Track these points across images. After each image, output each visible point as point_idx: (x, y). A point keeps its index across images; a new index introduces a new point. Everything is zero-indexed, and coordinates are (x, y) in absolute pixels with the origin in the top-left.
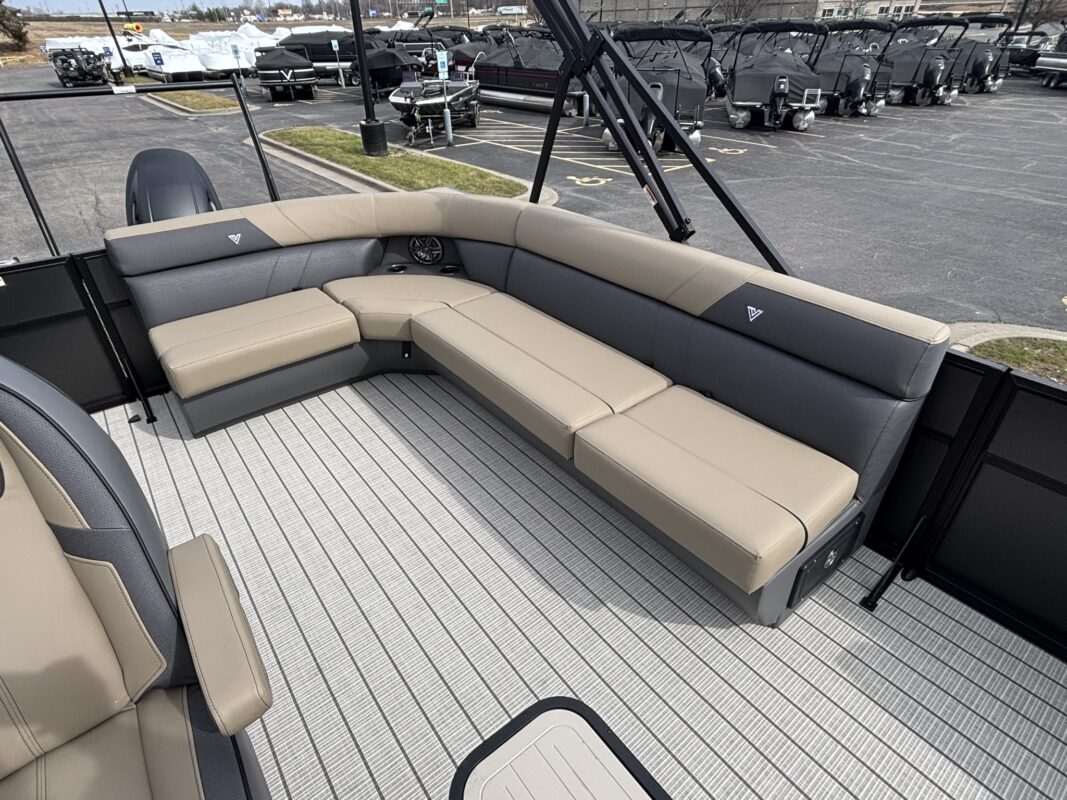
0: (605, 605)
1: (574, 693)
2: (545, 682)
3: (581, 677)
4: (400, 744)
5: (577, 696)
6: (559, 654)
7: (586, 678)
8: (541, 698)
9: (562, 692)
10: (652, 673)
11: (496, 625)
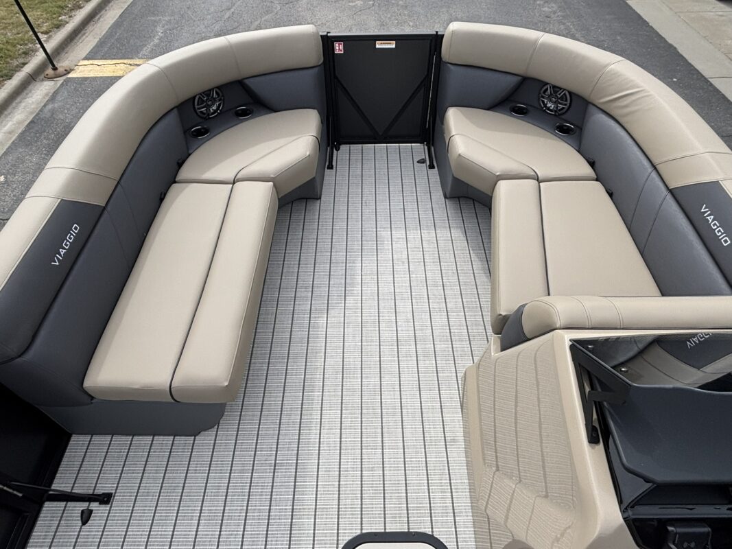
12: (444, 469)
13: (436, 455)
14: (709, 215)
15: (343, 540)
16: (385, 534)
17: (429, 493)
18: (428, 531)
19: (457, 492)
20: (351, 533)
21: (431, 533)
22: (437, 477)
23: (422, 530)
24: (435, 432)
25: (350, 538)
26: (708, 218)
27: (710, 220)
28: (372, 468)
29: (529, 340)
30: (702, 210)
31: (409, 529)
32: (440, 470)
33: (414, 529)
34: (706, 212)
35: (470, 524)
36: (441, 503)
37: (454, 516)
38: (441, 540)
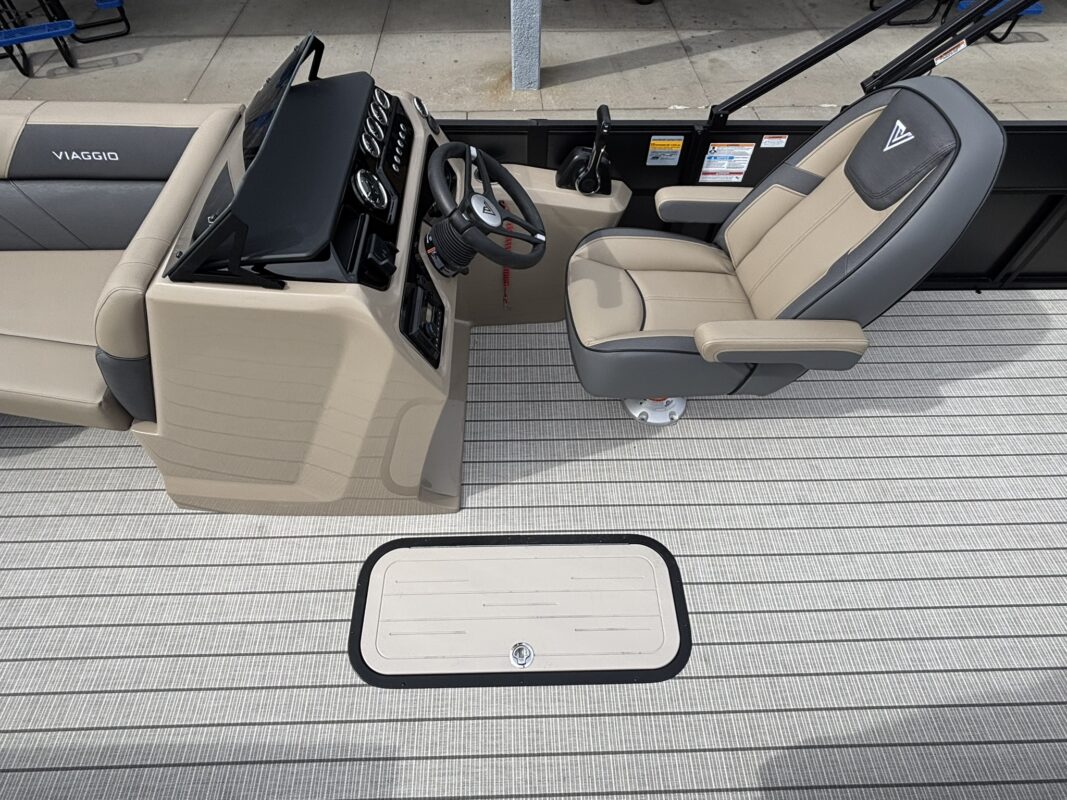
0: (760, 789)
1: (683, 678)
2: (706, 660)
3: (694, 695)
4: (711, 529)
5: (679, 678)
6: (728, 694)
7: (690, 699)
8: (693, 647)
9: (689, 669)
10: (661, 766)
11: (786, 657)
12: (294, 542)
13: (273, 552)
14: (70, 156)
15: (352, 678)
16: (354, 621)
17: (317, 563)
18: (359, 567)
19: (323, 530)
20: (345, 666)
21: (362, 564)
22: (301, 551)
23: (357, 574)
24: (244, 551)
25: (351, 667)
26: (73, 157)
27: (78, 157)
28: (269, 638)
29: (149, 354)
30: (60, 158)
31: (353, 590)
32: (293, 547)
33: (353, 583)
34: (64, 156)
35: (360, 519)
36: (330, 550)
37: (349, 535)
38: (371, 552)
